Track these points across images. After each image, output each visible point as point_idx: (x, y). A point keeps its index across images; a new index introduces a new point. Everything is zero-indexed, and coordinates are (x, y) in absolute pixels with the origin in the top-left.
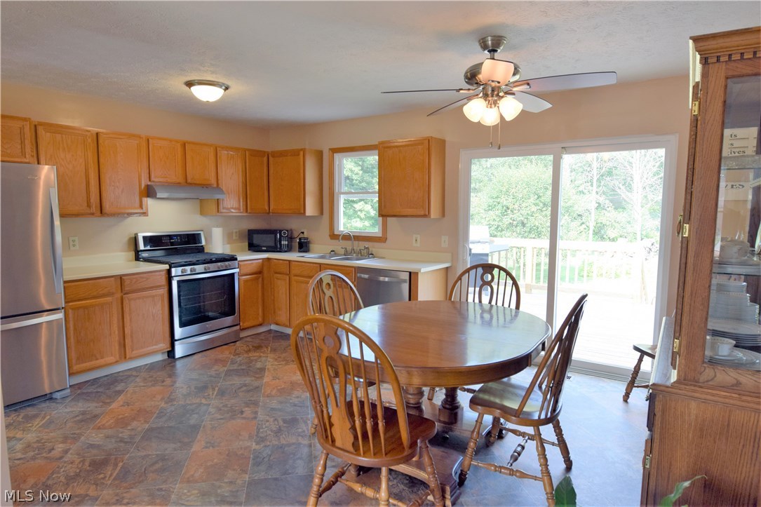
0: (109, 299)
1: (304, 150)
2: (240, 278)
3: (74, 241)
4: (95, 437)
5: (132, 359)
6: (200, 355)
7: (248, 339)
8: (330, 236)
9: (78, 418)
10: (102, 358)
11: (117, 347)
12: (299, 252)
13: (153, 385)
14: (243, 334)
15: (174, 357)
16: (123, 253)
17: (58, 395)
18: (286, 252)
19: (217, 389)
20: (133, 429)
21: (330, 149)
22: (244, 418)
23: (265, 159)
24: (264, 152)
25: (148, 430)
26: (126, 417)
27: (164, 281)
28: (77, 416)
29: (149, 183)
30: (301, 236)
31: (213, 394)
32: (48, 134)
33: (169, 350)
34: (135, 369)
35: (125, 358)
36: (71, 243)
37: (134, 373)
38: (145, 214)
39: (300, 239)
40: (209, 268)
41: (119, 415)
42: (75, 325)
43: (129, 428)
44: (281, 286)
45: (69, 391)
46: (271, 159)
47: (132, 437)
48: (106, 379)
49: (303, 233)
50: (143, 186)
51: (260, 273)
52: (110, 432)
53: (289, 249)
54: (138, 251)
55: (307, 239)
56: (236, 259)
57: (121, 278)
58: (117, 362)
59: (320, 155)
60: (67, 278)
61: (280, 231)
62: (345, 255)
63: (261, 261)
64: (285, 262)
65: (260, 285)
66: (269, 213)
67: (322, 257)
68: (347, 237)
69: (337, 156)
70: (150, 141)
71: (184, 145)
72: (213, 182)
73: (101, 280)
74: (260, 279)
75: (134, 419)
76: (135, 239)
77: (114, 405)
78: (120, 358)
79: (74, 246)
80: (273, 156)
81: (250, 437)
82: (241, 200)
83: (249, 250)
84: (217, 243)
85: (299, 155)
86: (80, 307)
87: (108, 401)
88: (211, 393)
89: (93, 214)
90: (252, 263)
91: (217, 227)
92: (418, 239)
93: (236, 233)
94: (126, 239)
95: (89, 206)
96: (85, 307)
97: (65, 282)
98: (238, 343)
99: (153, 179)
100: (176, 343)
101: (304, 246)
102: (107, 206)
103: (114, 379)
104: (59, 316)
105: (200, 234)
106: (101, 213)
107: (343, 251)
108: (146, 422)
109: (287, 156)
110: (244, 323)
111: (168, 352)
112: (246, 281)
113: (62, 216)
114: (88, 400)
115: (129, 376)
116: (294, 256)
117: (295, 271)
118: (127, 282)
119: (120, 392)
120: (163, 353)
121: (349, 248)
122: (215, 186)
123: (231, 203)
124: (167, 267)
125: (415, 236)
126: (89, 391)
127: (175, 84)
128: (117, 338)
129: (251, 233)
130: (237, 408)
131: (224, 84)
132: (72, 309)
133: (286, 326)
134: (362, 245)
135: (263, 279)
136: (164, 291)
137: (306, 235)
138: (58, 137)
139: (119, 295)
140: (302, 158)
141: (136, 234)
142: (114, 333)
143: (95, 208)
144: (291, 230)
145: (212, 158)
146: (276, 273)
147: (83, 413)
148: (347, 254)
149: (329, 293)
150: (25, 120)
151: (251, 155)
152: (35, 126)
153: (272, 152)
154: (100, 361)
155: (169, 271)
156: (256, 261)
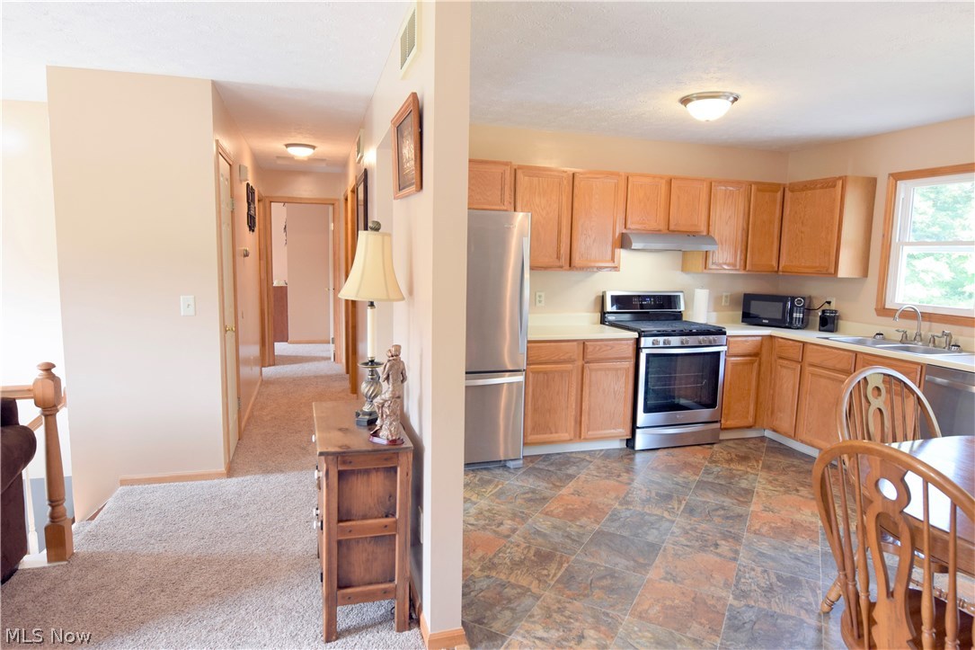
0: (569, 366)
1: (844, 179)
2: (728, 359)
3: (540, 296)
4: (544, 525)
6: (665, 452)
7: (730, 444)
8: (876, 309)
9: (527, 496)
10: (556, 432)
11: (573, 423)
12: (820, 330)
13: (607, 478)
14: (723, 436)
15: (633, 447)
16: (589, 314)
17: (511, 464)
18: (798, 328)
19: (684, 502)
20: (581, 526)
21: (891, 175)
22: (719, 555)
23: (779, 195)
24: (779, 185)
25: (598, 533)
26: (576, 509)
27: (630, 352)
28: (527, 493)
29: (624, 231)
30: (826, 307)
31: (678, 508)
32: (526, 178)
33: (628, 437)
34: (590, 453)
35: (580, 437)
36: (538, 299)
37: (588, 458)
38: (616, 268)
39: (824, 312)
40: (687, 342)
41: (568, 504)
42: (533, 390)
43: (578, 523)
44: (787, 379)
45: (521, 462)
46: (788, 194)
47: (580, 536)
48: (558, 457)
49: (829, 303)
50: (617, 234)
51: (755, 355)
52: (558, 522)
53: (804, 325)
54: (605, 313)
55: (836, 312)
56: (725, 333)
57: (584, 343)
58: (571, 440)
59: (871, 184)
60: (531, 337)
61: (793, 298)
62: (901, 342)
63: (760, 338)
64: (797, 344)
65: (755, 373)
66: (777, 272)
67: (860, 342)
68: (910, 315)
69: (902, 185)
70: (630, 179)
71: (670, 182)
72: (703, 229)
73: (563, 344)
74: (756, 364)
75: (583, 514)
76: (603, 298)
77: (564, 491)
78: (575, 436)
79: (540, 302)
80: (792, 191)
81: (727, 585)
82: (739, 253)
83: (743, 321)
84: (700, 308)
85: (835, 186)
86: (541, 372)
87: (558, 484)
88: (676, 507)
89: (561, 267)
90: (746, 341)
91: (702, 288)
93: (726, 297)
94: (592, 298)
95: (558, 258)
96: (545, 373)
97: (529, 342)
98: (715, 446)
99: (628, 226)
100: (638, 431)
101: (829, 323)
102: (577, 259)
103: (567, 460)
104: (520, 378)
105: (677, 297)
106: (570, 266)
107: (899, 336)
108: (597, 522)
109: (814, 189)
110: (726, 420)
111: (627, 440)
112: (735, 365)
113: (532, 268)
114: (539, 477)
115: (583, 460)
116: (812, 336)
117: (809, 358)
118: (590, 349)
119: (571, 477)
120: (621, 440)
121: (912, 332)
122: (705, 233)
123: (724, 257)
124: (636, 335)
126: (541, 467)
127: (665, 105)
128: (573, 413)
129: (748, 299)
130: (710, 537)
131: (732, 94)
132: (533, 372)
133: (790, 437)
134: (939, 328)
135: (760, 365)
136: (630, 364)
137: (833, 307)
138: (535, 179)
139: (580, 363)
140: (840, 189)
141: (604, 293)
142: (571, 407)
143: (564, 260)
144: (810, 297)
145: (704, 197)
146: (781, 358)
147: (533, 491)
148: (906, 342)
149: (877, 403)
150: (506, 164)
151: (758, 190)
152: (515, 170)
153: (790, 184)
154: (554, 436)
155: (638, 341)
156: (750, 339)
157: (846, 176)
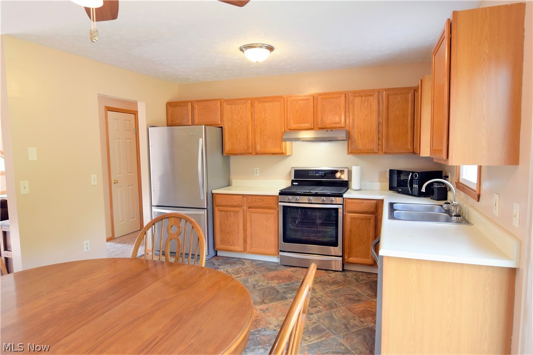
0: (238, 209)
3: (256, 170)
8: (456, 183)
10: (234, 246)
11: (242, 242)
27: (274, 203)
29: (287, 130)
32: (229, 106)
33: (277, 256)
35: (247, 251)
42: (220, 220)
46: (416, 94)
49: (448, 177)
54: (292, 181)
56: (341, 196)
57: (246, 197)
58: (241, 251)
65: (372, 226)
76: (291, 172)
78: (244, 250)
79: (256, 173)
82: (375, 140)
90: (362, 202)
91: (357, 165)
96: (226, 211)
100: (280, 253)
102: (259, 148)
103: (240, 261)
104: (204, 213)
106: (255, 153)
112: (353, 219)
123: (364, 143)
125: (495, 197)
128: (242, 236)
132: (219, 210)
136: (275, 211)
138: (233, 106)
139: (244, 208)
151: (389, 94)
152: (223, 102)
154: (232, 248)
155: (278, 197)
156: (368, 201)
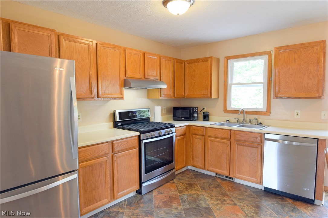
0: (105, 158)
1: (211, 58)
2: (176, 138)
5: (117, 198)
8: (224, 111)
11: (109, 192)
12: (203, 121)
15: (141, 194)
16: (107, 123)
21: (225, 57)
23: (183, 65)
24: (183, 60)
27: (136, 144)
29: (125, 78)
30: (203, 111)
35: (114, 197)
38: (122, 98)
39: (204, 113)
42: (83, 179)
44: (198, 144)
46: (187, 65)
49: (204, 109)
50: (122, 80)
51: (187, 134)
54: (116, 122)
55: (207, 112)
56: (174, 127)
57: (112, 143)
58: (109, 202)
59: (218, 60)
60: (80, 145)
61: (193, 108)
63: (185, 127)
64: (202, 128)
65: (185, 143)
66: (184, 97)
67: (222, 125)
68: (236, 112)
69: (229, 61)
70: (126, 50)
71: (144, 54)
72: (158, 78)
73: (101, 145)
74: (185, 139)
76: (114, 114)
79: (79, 119)
80: (188, 63)
83: (173, 120)
85: (207, 61)
89: (93, 98)
90: (181, 129)
92: (299, 114)
94: (108, 114)
95: (91, 93)
96: (91, 166)
97: (79, 148)
98: (175, 180)
99: (127, 75)
100: (143, 184)
101: (206, 117)
102: (102, 93)
104: (75, 176)
106: (98, 97)
107: (236, 121)
109: (198, 62)
110: (177, 167)
111: (138, 190)
112: (178, 140)
113: (78, 99)
116: (201, 123)
117: (209, 133)
118: (115, 146)
121: (241, 119)
122: (159, 80)
124: (138, 133)
125: (296, 111)
128: (109, 186)
129: (175, 109)
132: (82, 169)
133: (202, 169)
134: (252, 117)
136: (137, 150)
137: (205, 110)
139: (110, 155)
140: (210, 62)
141: (115, 111)
142: (108, 182)
143: (94, 94)
150: (52, 30)
151: (177, 62)
152: (59, 36)
153: (187, 60)
155: (139, 136)
156: (183, 128)
157: (212, 57)
